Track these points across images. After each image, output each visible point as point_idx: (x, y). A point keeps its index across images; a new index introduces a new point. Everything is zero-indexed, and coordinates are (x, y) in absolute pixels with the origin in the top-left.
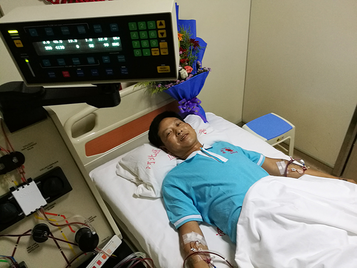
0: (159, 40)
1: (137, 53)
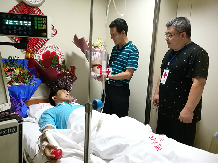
0: (43, 24)
1: (36, 27)
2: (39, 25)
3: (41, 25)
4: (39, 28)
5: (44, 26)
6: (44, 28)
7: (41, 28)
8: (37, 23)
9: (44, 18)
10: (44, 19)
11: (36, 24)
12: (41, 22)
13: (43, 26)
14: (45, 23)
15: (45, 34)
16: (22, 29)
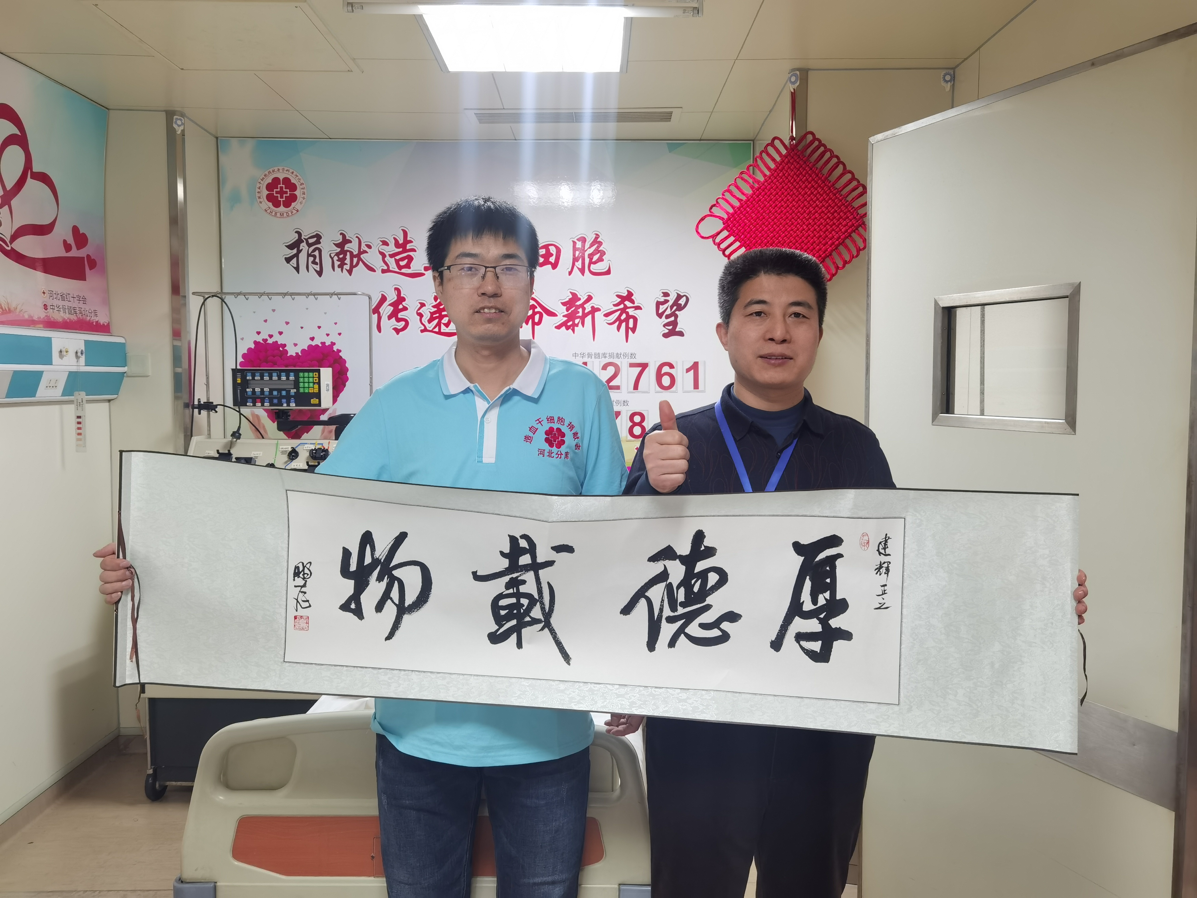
0: (314, 383)
1: (301, 390)
2: (306, 385)
3: (311, 385)
4: (306, 391)
5: (316, 386)
6: (316, 391)
7: (311, 391)
8: (304, 382)
9: (314, 373)
10: (316, 375)
11: (301, 380)
12: (311, 380)
13: (313, 388)
14: (317, 381)
15: (318, 400)
16: (278, 395)
